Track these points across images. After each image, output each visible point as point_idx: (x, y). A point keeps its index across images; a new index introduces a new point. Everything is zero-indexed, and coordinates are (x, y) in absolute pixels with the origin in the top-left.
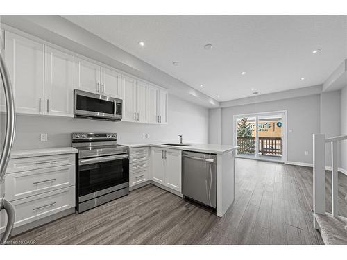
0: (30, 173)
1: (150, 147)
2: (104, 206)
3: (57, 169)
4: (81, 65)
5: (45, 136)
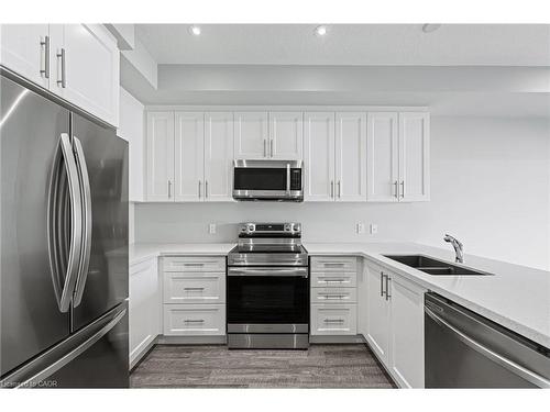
0: (181, 275)
1: (360, 258)
2: (260, 352)
3: (206, 275)
4: (243, 120)
5: (213, 226)
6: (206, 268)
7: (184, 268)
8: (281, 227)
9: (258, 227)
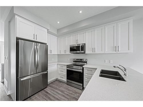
4: (72, 36)
5: (69, 59)
6: (64, 67)
7: (60, 67)
8: (82, 60)
9: (77, 60)
